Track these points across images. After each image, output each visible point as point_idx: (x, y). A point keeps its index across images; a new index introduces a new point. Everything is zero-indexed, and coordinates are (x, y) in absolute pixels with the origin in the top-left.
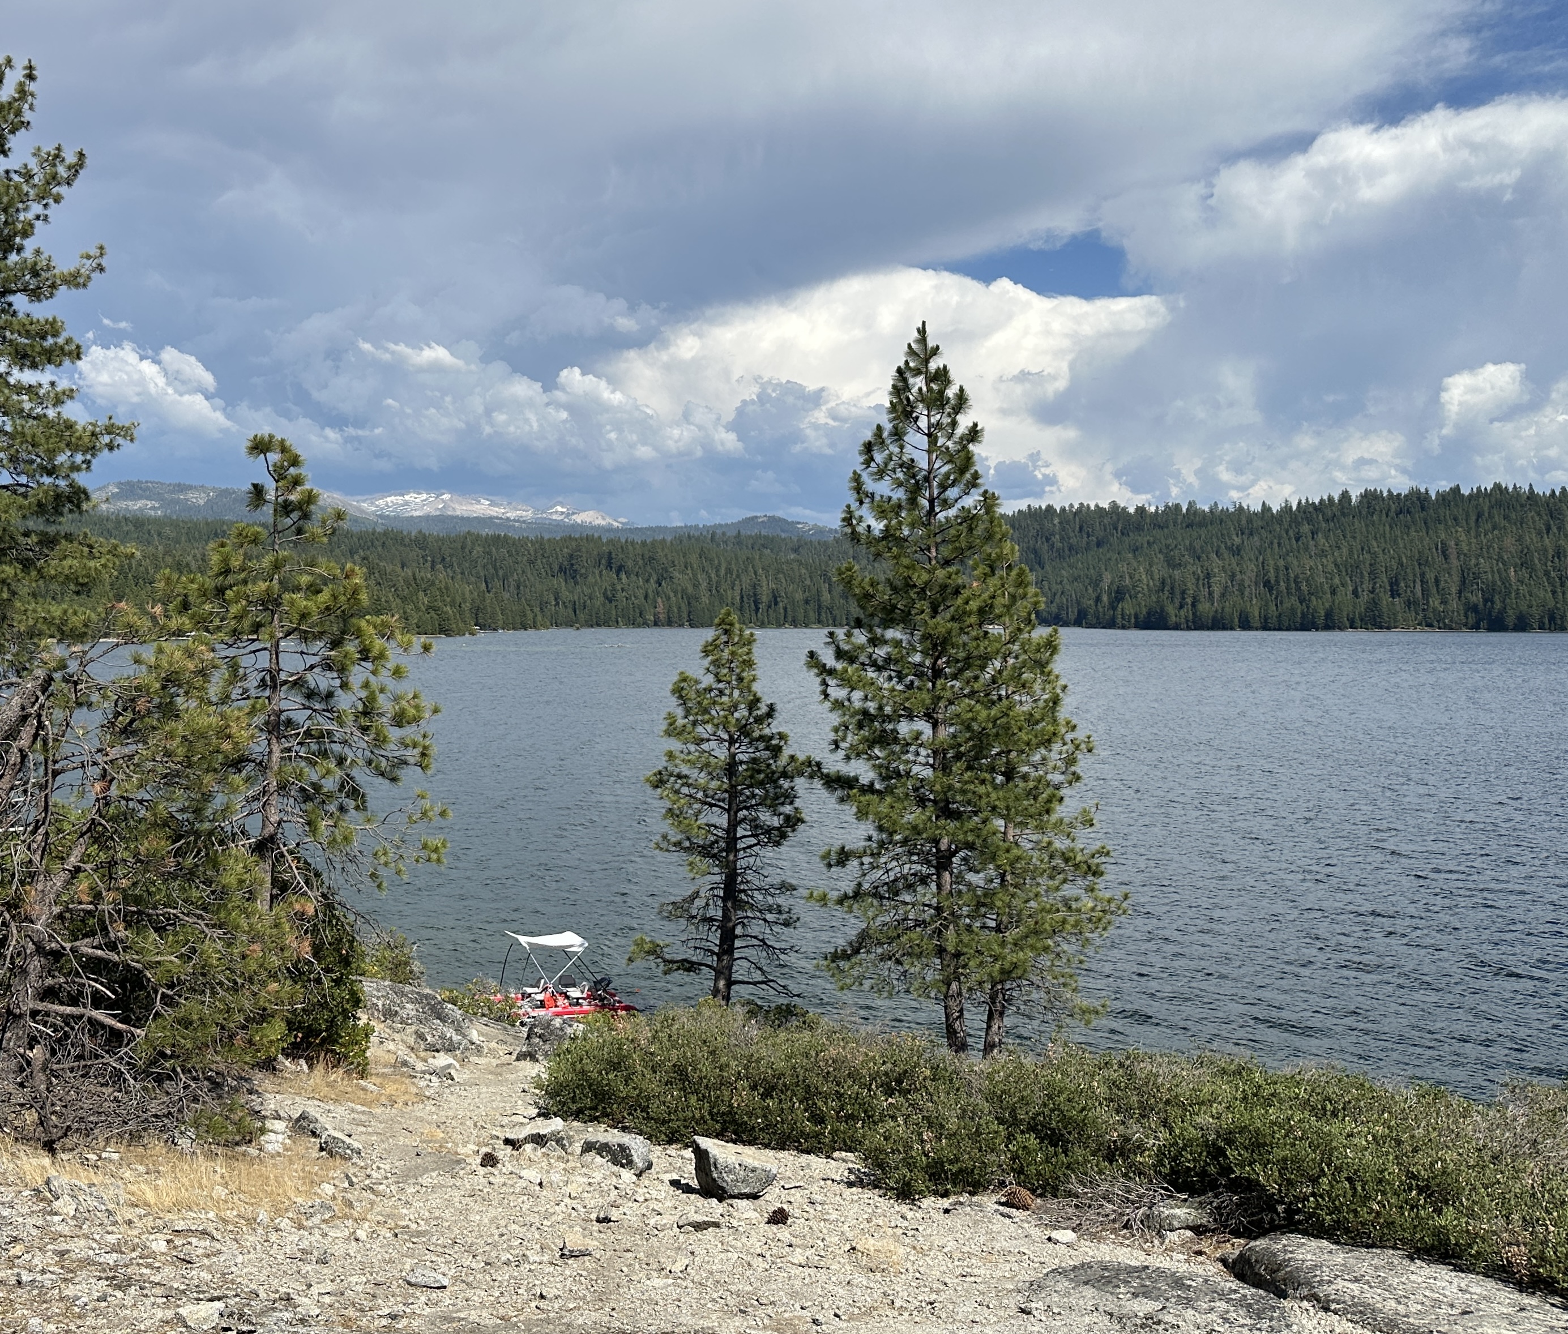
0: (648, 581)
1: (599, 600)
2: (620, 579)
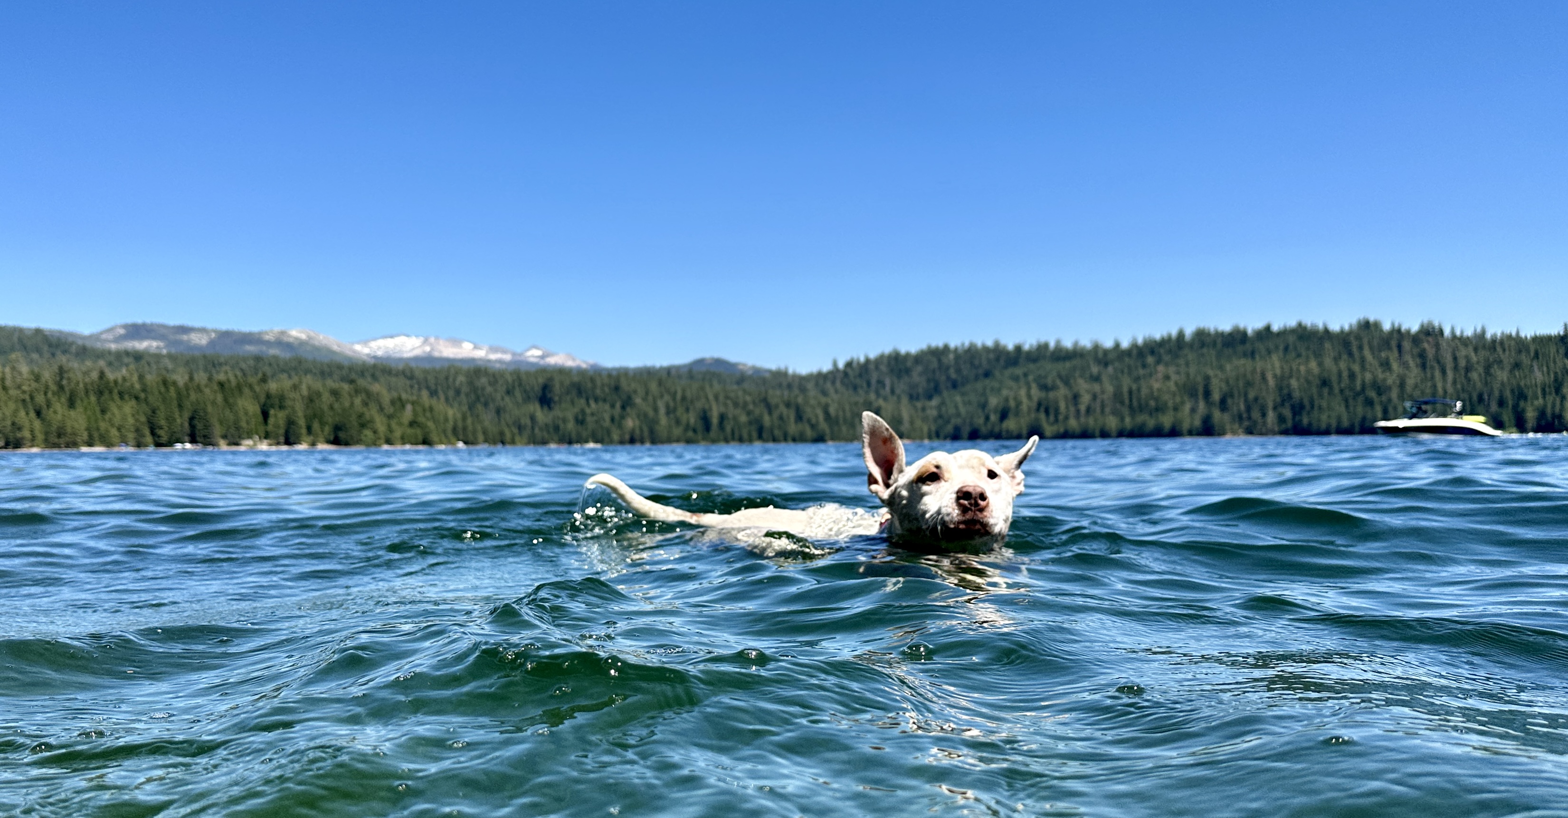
1: (570, 424)
2: (589, 405)
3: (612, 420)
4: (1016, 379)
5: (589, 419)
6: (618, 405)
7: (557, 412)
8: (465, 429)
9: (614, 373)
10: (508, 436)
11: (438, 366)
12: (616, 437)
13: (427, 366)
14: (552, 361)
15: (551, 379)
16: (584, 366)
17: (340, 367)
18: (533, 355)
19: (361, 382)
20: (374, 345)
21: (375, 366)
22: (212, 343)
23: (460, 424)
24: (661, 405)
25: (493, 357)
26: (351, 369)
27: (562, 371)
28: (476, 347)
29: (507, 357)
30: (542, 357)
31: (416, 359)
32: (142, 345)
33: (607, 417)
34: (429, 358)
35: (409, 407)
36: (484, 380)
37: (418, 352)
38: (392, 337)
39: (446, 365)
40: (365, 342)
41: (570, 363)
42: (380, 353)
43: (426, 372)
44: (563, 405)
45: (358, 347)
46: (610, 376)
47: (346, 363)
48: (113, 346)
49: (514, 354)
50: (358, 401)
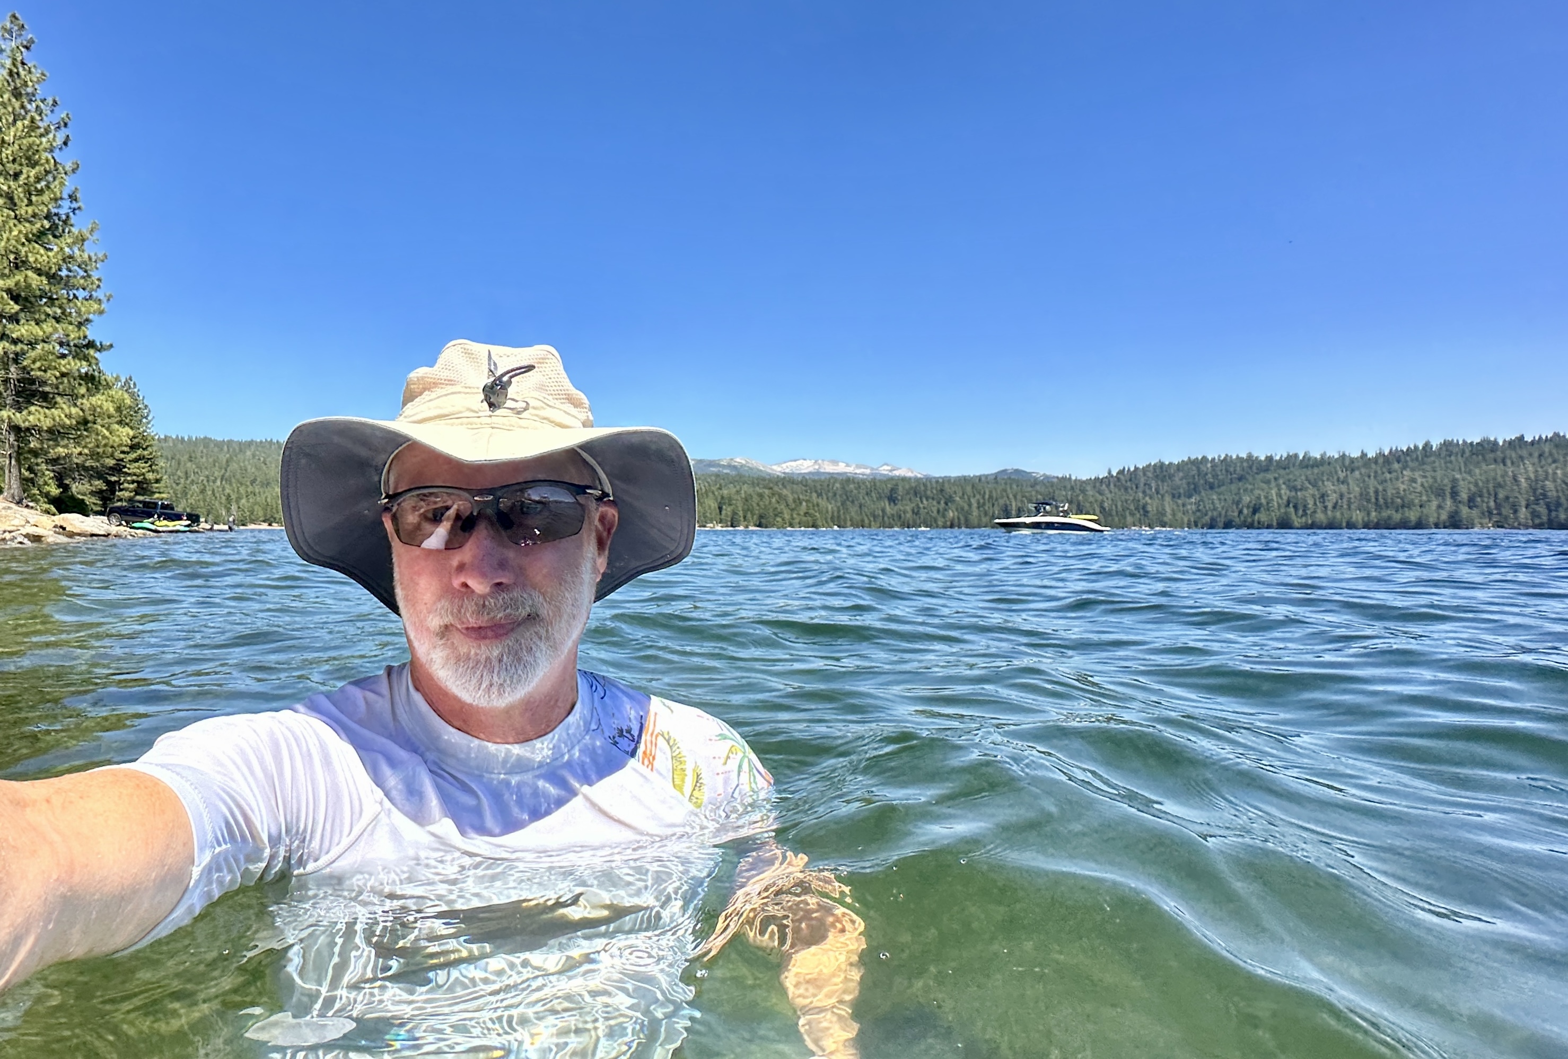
0: (939, 503)
1: (909, 515)
2: (922, 502)
3: (938, 511)
4: (1268, 482)
5: (922, 511)
6: (942, 502)
7: (899, 506)
8: (839, 517)
9: (941, 480)
10: (867, 521)
11: (823, 478)
12: (940, 523)
13: (816, 478)
14: (897, 473)
15: (897, 485)
16: (919, 476)
17: (764, 479)
18: (885, 470)
19: (776, 489)
20: (784, 466)
21: (784, 478)
23: (836, 514)
24: (973, 501)
25: (858, 471)
26: (770, 480)
27: (904, 479)
28: (848, 465)
29: (868, 471)
30: (891, 471)
31: (810, 473)
33: (935, 509)
34: (818, 473)
35: (804, 504)
36: (852, 486)
37: (811, 469)
38: (795, 461)
39: (828, 477)
40: (779, 464)
41: (909, 474)
42: (787, 471)
43: (814, 481)
44: (904, 502)
45: (775, 467)
46: (937, 482)
47: (768, 477)
49: (872, 469)
50: (774, 500)
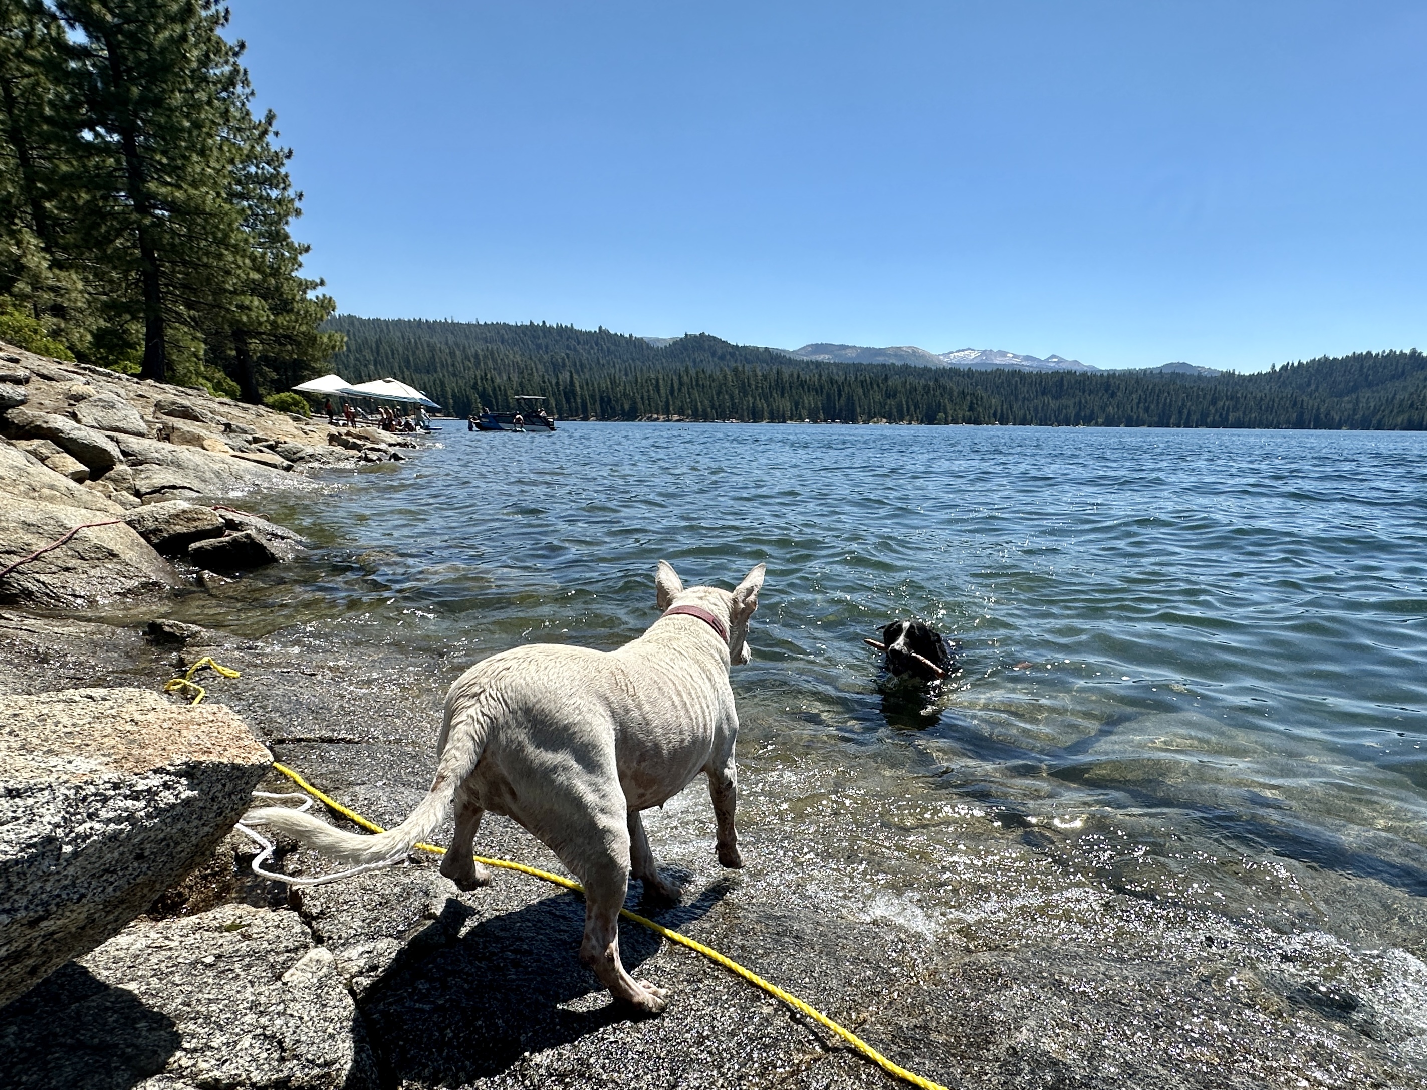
8: (1002, 412)
10: (1028, 417)
11: (989, 370)
12: (1100, 421)
13: (982, 370)
14: (1064, 366)
17: (931, 371)
18: (1052, 363)
20: (953, 356)
21: (950, 370)
22: (858, 355)
23: (998, 410)
25: (1025, 363)
27: (1069, 373)
29: (1035, 364)
30: (1058, 363)
31: (977, 364)
32: (820, 358)
34: (984, 364)
36: (1017, 379)
37: (977, 360)
38: (963, 351)
39: (994, 369)
40: (948, 354)
41: (1074, 368)
42: (955, 362)
45: (944, 357)
47: (935, 369)
48: (805, 359)
49: (1039, 360)
50: (938, 393)
